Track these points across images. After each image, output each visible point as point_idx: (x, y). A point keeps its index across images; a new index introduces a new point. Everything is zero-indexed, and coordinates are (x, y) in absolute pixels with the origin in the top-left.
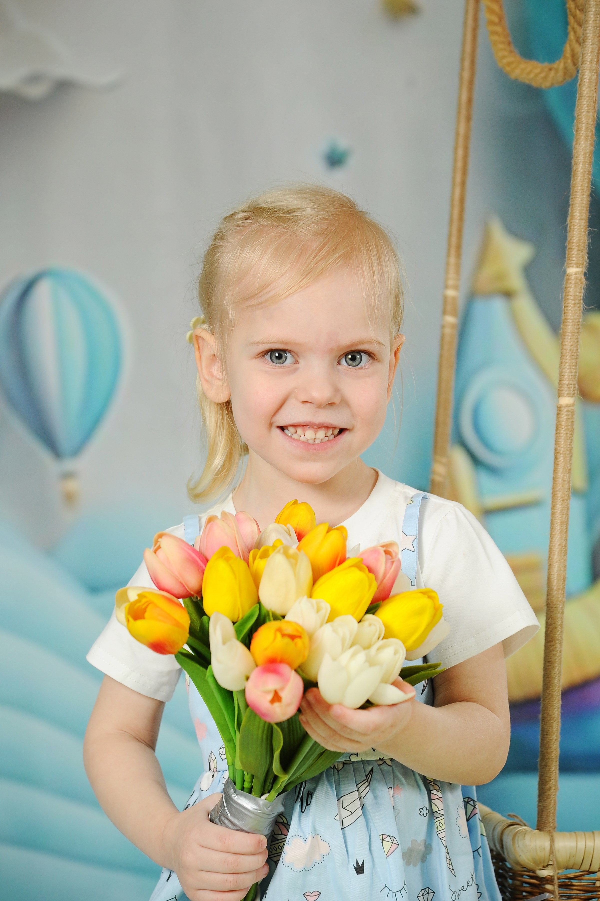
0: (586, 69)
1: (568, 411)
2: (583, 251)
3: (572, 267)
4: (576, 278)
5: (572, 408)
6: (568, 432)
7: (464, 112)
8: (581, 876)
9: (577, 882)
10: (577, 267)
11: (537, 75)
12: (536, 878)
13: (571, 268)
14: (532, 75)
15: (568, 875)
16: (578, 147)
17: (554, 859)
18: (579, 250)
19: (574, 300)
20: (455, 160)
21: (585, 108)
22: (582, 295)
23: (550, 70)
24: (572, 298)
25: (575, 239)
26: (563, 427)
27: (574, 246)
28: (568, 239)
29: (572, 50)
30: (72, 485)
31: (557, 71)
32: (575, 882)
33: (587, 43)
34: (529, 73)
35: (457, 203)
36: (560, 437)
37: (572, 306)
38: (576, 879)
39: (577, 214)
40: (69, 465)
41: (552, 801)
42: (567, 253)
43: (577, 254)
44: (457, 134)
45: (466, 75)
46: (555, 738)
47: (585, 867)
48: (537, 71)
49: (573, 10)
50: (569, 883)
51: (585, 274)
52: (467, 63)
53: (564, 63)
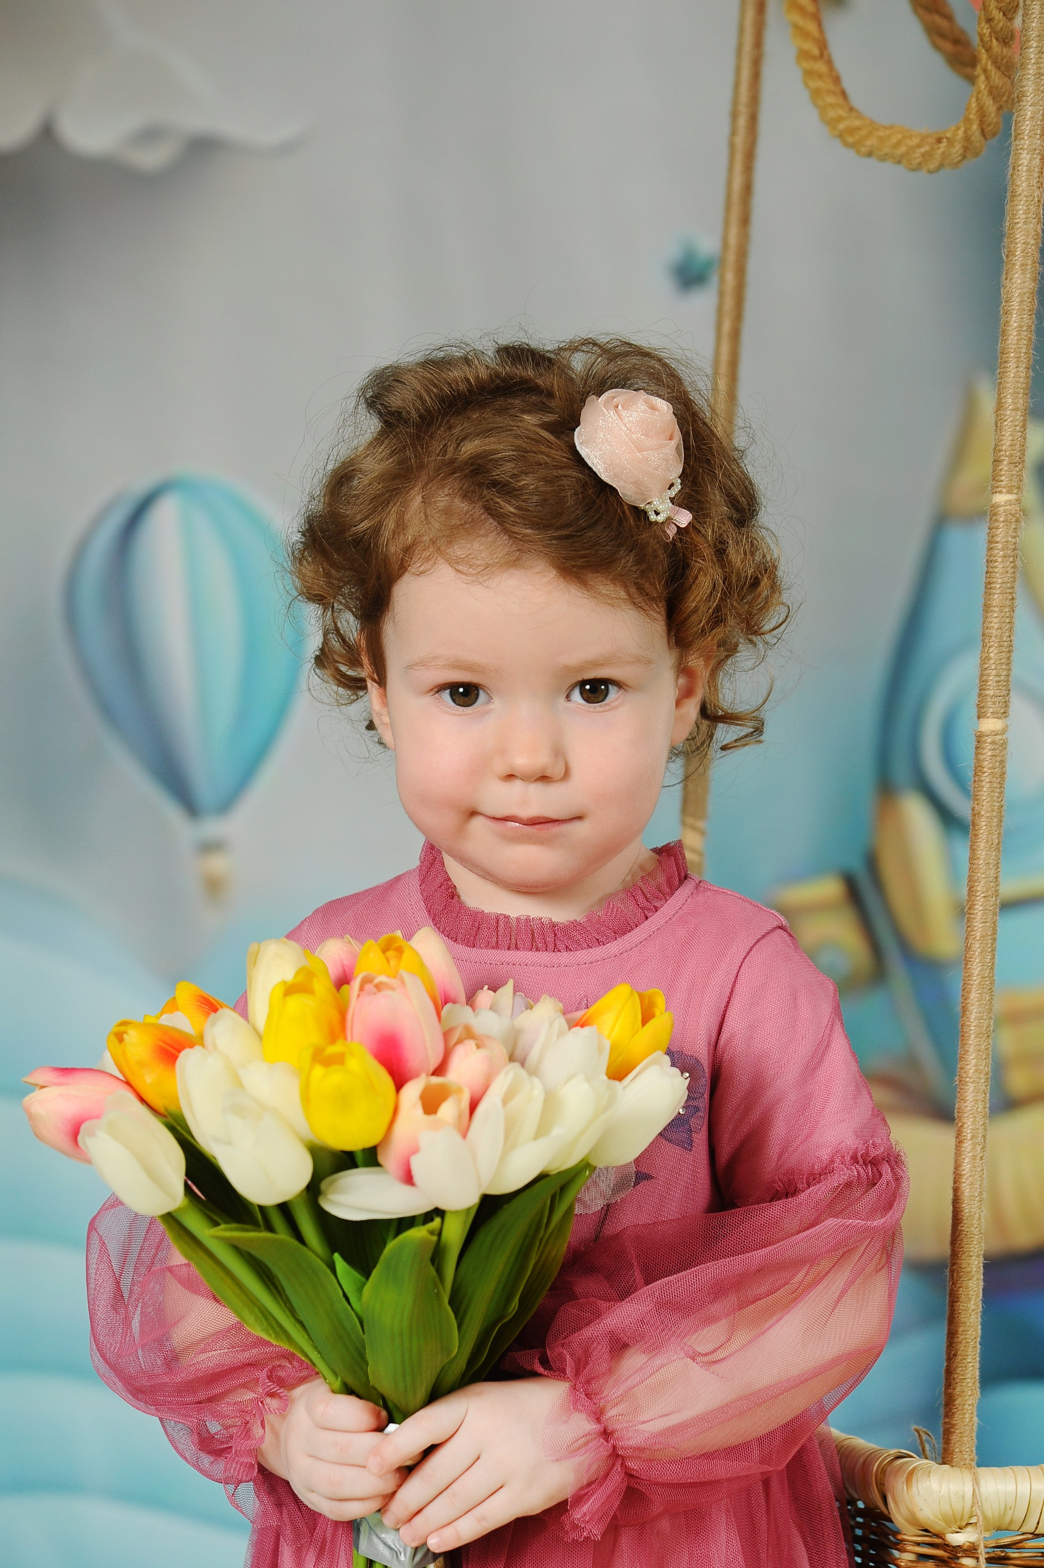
0: (1022, 149)
1: (993, 743)
2: (1017, 464)
3: (1000, 492)
5: (1000, 737)
6: (994, 779)
8: (1021, 1541)
9: (1015, 1553)
10: (1009, 492)
12: (945, 1546)
13: (997, 494)
15: (1000, 1541)
17: (979, 1513)
18: (1011, 463)
24: (1000, 546)
26: (985, 770)
32: (1012, 1553)
33: (1024, 103)
36: (979, 788)
37: (1000, 560)
38: (1014, 1547)
41: (967, 1416)
43: (1009, 470)
46: (973, 1307)
47: (1030, 1527)
50: (1003, 1554)
52: (742, 122)
53: (965, 132)
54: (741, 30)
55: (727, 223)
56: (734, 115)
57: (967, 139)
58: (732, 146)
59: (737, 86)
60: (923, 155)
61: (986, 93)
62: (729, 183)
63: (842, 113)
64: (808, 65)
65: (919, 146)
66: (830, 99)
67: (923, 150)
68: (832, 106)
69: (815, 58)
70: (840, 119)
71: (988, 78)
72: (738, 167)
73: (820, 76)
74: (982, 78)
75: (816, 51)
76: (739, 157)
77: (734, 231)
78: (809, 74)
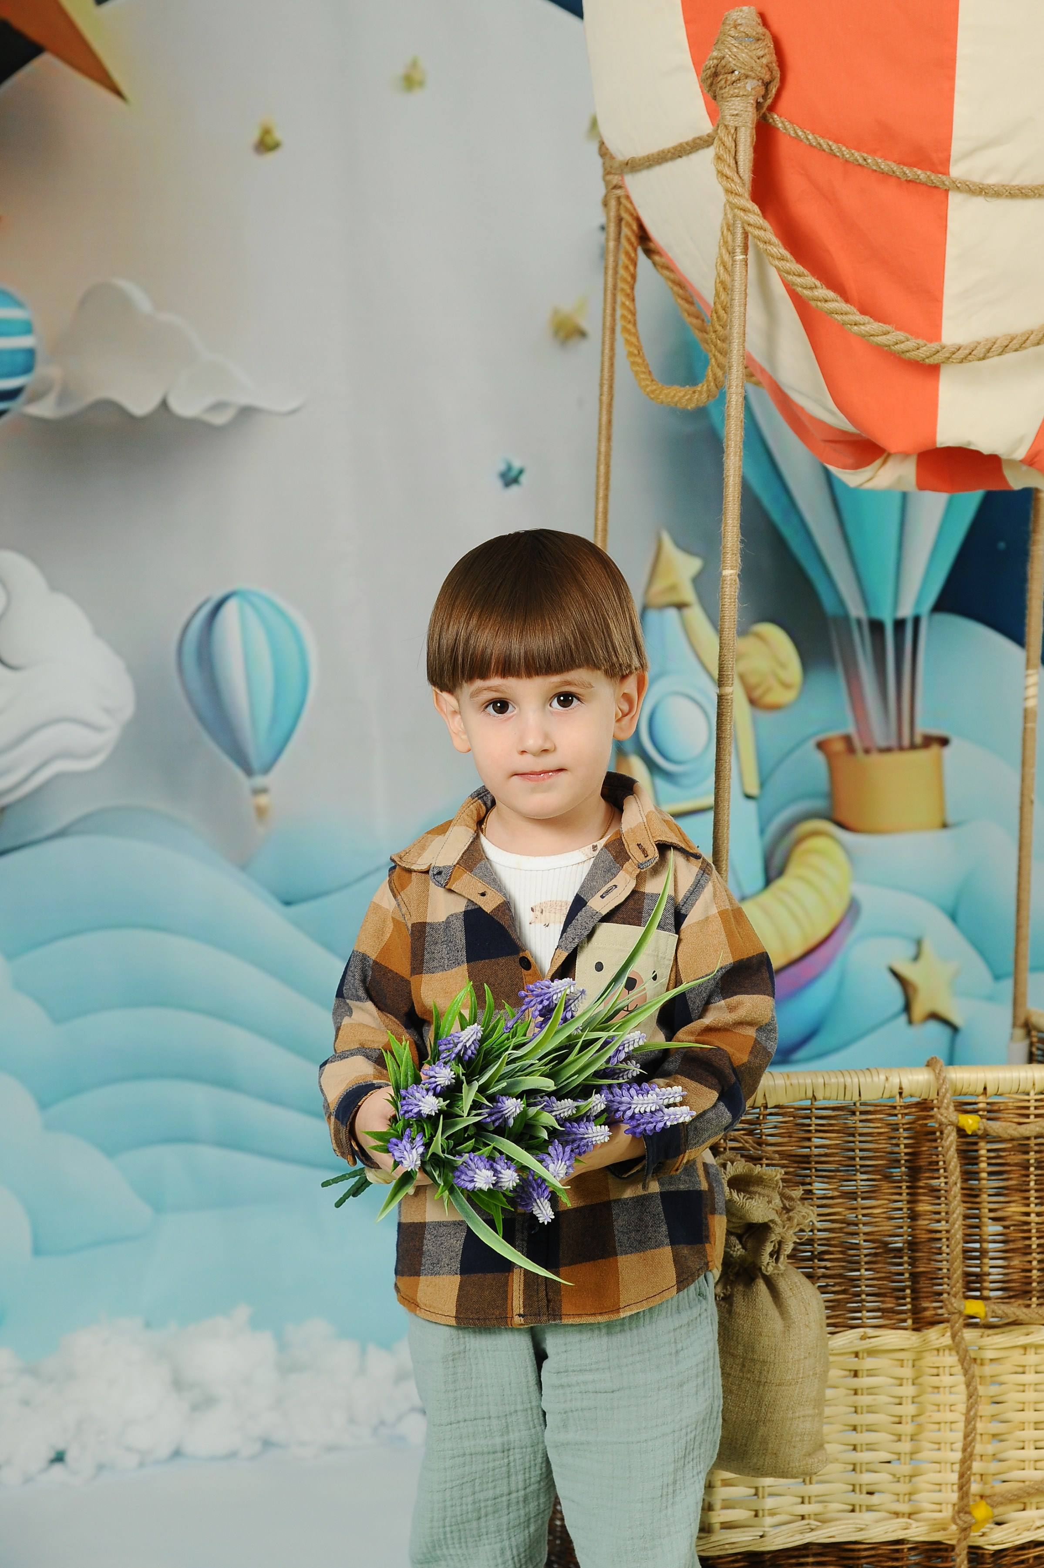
1: (728, 699)
2: (736, 554)
3: (728, 569)
4: (731, 580)
5: (732, 696)
7: (604, 432)
10: (732, 569)
11: (681, 398)
13: (726, 570)
14: (677, 399)
16: (728, 461)
18: (733, 554)
19: (730, 599)
20: (598, 477)
21: (733, 427)
22: (737, 594)
23: (694, 392)
24: (728, 597)
25: (729, 545)
26: (725, 713)
27: (729, 550)
28: (723, 544)
29: (714, 374)
30: (263, 800)
31: (701, 393)
33: (731, 370)
34: (674, 396)
35: (600, 515)
37: (728, 604)
39: (730, 521)
40: (260, 781)
42: (722, 556)
43: (732, 558)
44: (599, 453)
45: (605, 398)
48: (681, 394)
49: (714, 340)
51: (739, 575)
52: (606, 388)
53: (708, 386)
54: (603, 343)
55: (599, 441)
56: (601, 385)
57: (709, 390)
58: (601, 401)
59: (602, 370)
60: (687, 400)
61: (716, 366)
62: (600, 420)
63: (648, 382)
64: (632, 359)
65: (684, 396)
66: (643, 376)
67: (687, 398)
68: (644, 379)
69: (635, 355)
70: (647, 386)
71: (716, 359)
72: (604, 412)
73: (638, 364)
74: (713, 360)
75: (636, 352)
76: (605, 407)
77: (603, 444)
78: (633, 363)
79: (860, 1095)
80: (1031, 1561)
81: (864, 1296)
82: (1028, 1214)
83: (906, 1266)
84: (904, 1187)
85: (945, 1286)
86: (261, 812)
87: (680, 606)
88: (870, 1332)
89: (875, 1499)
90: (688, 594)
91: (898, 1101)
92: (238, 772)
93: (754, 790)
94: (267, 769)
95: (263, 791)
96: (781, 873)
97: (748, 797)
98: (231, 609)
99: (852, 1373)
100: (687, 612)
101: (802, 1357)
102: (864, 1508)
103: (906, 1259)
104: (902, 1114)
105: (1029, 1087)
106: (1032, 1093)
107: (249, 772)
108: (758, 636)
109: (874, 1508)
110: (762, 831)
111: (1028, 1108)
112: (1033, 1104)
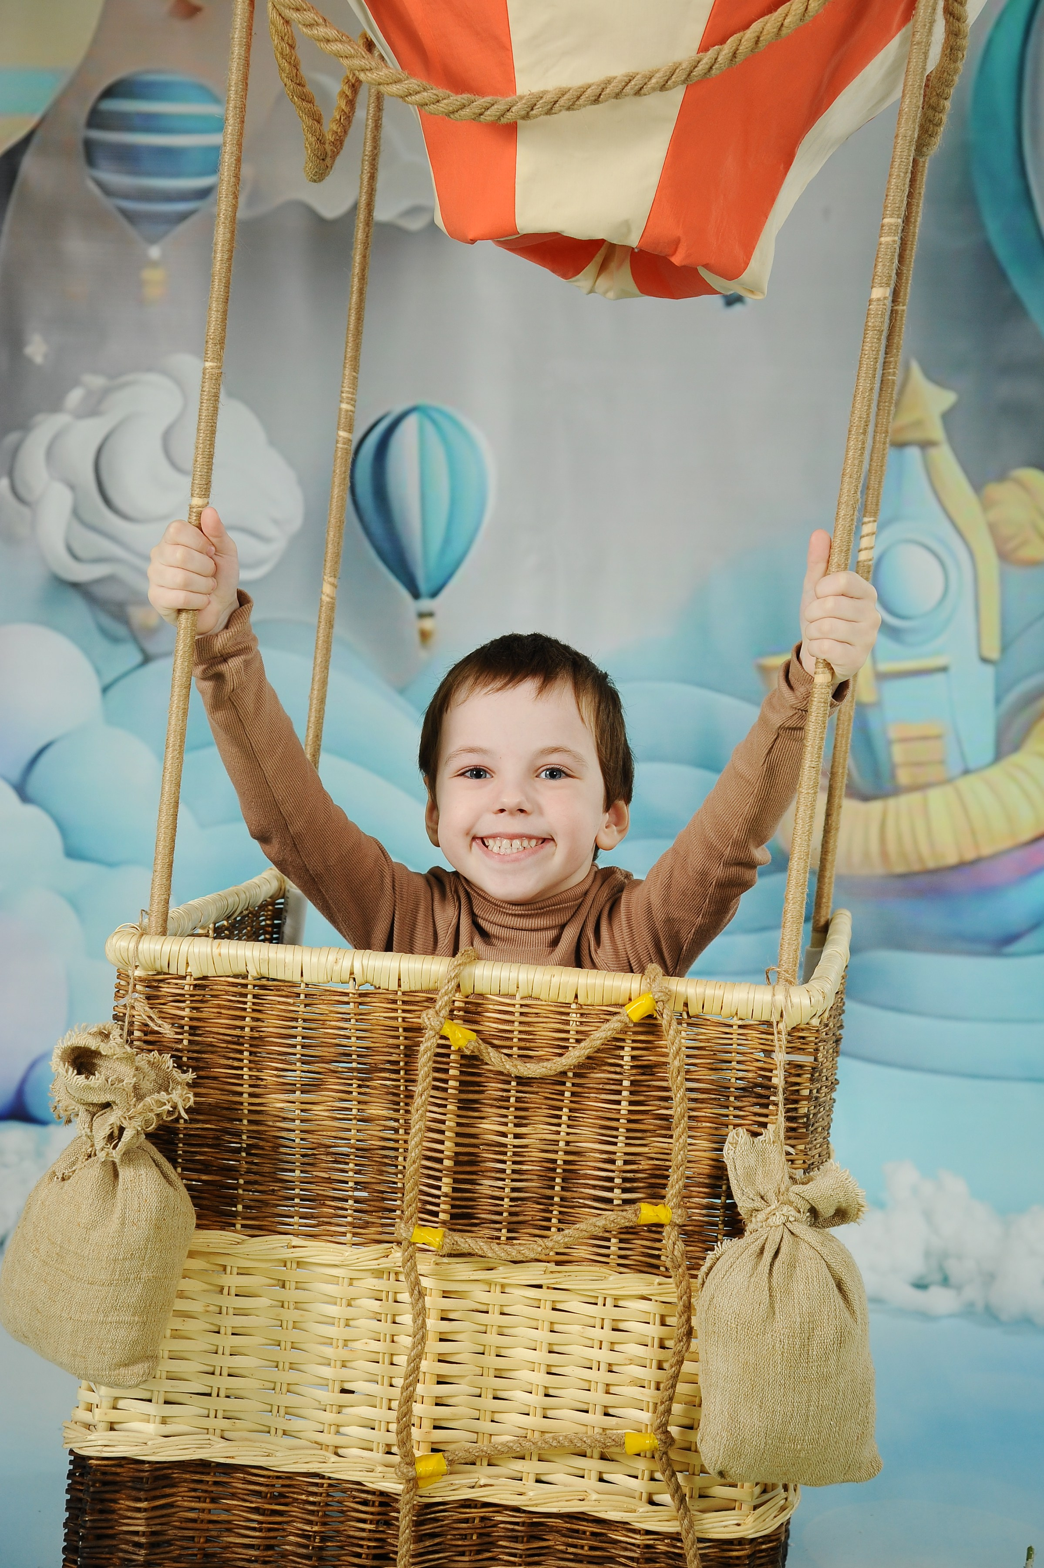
30: (428, 624)
40: (426, 604)
79: (302, 975)
80: (477, 1521)
81: (297, 1201)
82: (504, 1135)
83: (351, 1174)
84: (355, 1086)
85: (398, 1203)
86: (424, 636)
87: (925, 445)
88: (296, 1241)
89: (295, 1424)
90: (937, 432)
91: (350, 988)
92: (404, 594)
93: (994, 655)
94: (434, 594)
95: (430, 615)
96: (1016, 747)
97: (985, 660)
98: (410, 424)
99: (281, 1283)
100: (933, 452)
101: (121, 1257)
102: (280, 1432)
103: (351, 1166)
104: (355, 1003)
105: (512, 990)
106: (518, 997)
107: (416, 594)
108: (1022, 485)
109: (294, 1434)
110: (998, 700)
111: (512, 1013)
112: (517, 1009)
